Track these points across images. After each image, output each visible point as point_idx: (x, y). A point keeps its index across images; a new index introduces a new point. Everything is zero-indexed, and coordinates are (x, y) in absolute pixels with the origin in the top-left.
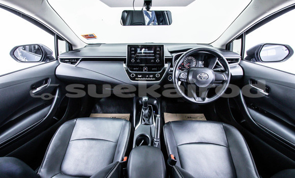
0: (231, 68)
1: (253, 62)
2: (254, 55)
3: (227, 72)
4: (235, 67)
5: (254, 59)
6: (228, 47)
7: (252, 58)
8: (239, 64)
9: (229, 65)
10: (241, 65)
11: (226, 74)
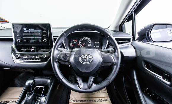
0: (120, 48)
1: (145, 42)
2: (145, 36)
3: (116, 54)
4: (127, 47)
5: (145, 39)
6: (120, 28)
7: (144, 38)
8: (131, 44)
9: (118, 46)
10: (134, 45)
11: (115, 55)
